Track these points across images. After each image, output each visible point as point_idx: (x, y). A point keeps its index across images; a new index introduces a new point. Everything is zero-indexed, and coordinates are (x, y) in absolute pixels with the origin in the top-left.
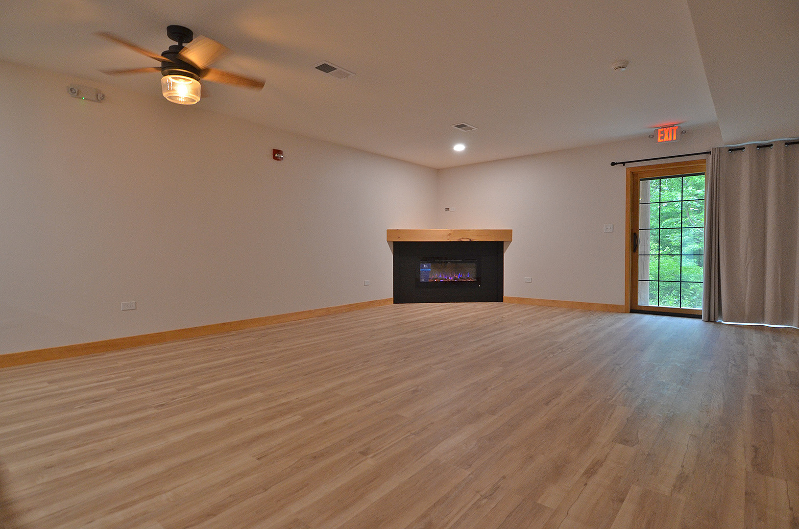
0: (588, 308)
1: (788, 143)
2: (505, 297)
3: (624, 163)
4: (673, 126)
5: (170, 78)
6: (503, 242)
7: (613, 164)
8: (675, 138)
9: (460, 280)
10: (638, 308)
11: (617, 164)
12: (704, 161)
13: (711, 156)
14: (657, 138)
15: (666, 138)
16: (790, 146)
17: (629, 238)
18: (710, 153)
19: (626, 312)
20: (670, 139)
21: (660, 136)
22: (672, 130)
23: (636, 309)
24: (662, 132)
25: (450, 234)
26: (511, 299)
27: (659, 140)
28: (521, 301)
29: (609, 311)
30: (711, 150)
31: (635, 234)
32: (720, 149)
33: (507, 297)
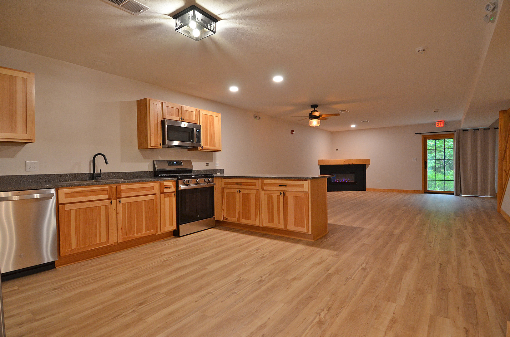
0: (407, 192)
1: (485, 129)
2: (367, 189)
3: (421, 133)
4: (442, 121)
5: (312, 120)
6: (366, 165)
7: (416, 134)
8: (443, 126)
9: (348, 181)
10: (427, 192)
11: (418, 133)
12: (453, 134)
13: (456, 133)
14: (436, 125)
15: (440, 126)
16: (486, 130)
17: (423, 163)
18: (456, 131)
19: (423, 193)
20: (441, 126)
21: (437, 124)
22: (442, 123)
23: (426, 192)
24: (438, 123)
25: (344, 161)
26: (370, 190)
27: (437, 126)
28: (375, 190)
29: (416, 193)
30: (456, 130)
31: (425, 162)
32: (459, 130)
33: (368, 189)
